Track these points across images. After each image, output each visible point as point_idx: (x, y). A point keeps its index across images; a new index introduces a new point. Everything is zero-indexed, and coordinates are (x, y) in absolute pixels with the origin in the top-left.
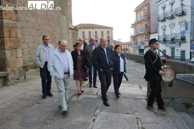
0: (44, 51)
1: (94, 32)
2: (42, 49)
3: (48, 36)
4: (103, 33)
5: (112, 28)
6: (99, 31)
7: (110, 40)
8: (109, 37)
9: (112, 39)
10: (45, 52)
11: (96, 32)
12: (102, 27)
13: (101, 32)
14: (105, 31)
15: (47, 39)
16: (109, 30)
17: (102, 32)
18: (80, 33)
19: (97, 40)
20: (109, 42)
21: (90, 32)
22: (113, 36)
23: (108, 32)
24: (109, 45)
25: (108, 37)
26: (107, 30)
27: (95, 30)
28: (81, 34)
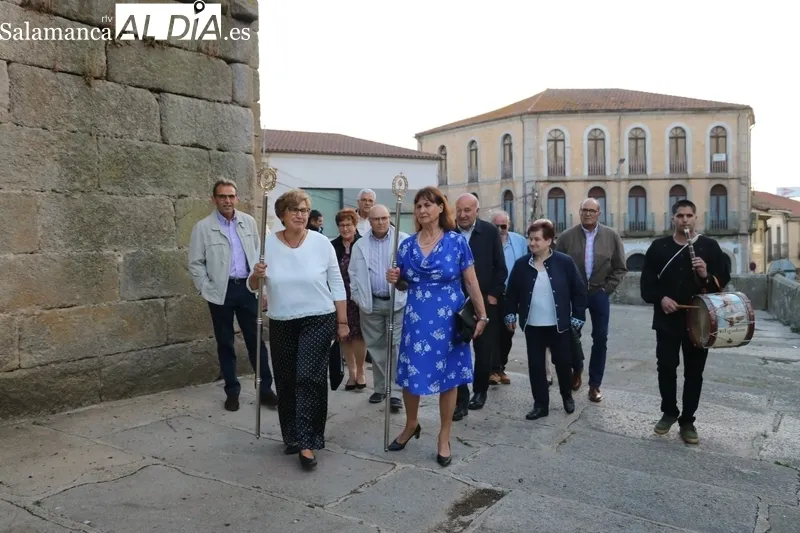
0: (223, 241)
1: (626, 135)
2: (213, 234)
3: (231, 181)
4: (680, 141)
5: (748, 109)
6: (658, 131)
7: (732, 186)
8: (725, 170)
9: (744, 180)
10: (227, 244)
11: (637, 138)
12: (675, 106)
13: (667, 135)
14: (699, 130)
15: (225, 196)
16: (728, 122)
17: (678, 137)
18: (538, 144)
19: (638, 183)
20: (722, 198)
21: (597, 139)
22: (748, 164)
23: (718, 137)
24: (722, 217)
25: (719, 167)
26: (710, 123)
27: (631, 123)
28: (544, 147)
